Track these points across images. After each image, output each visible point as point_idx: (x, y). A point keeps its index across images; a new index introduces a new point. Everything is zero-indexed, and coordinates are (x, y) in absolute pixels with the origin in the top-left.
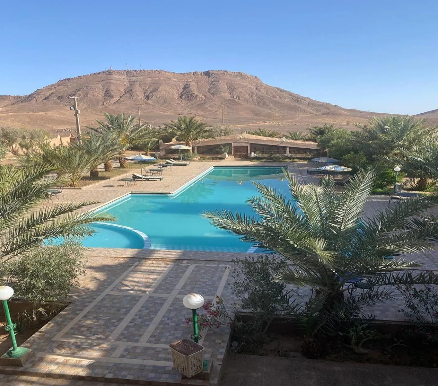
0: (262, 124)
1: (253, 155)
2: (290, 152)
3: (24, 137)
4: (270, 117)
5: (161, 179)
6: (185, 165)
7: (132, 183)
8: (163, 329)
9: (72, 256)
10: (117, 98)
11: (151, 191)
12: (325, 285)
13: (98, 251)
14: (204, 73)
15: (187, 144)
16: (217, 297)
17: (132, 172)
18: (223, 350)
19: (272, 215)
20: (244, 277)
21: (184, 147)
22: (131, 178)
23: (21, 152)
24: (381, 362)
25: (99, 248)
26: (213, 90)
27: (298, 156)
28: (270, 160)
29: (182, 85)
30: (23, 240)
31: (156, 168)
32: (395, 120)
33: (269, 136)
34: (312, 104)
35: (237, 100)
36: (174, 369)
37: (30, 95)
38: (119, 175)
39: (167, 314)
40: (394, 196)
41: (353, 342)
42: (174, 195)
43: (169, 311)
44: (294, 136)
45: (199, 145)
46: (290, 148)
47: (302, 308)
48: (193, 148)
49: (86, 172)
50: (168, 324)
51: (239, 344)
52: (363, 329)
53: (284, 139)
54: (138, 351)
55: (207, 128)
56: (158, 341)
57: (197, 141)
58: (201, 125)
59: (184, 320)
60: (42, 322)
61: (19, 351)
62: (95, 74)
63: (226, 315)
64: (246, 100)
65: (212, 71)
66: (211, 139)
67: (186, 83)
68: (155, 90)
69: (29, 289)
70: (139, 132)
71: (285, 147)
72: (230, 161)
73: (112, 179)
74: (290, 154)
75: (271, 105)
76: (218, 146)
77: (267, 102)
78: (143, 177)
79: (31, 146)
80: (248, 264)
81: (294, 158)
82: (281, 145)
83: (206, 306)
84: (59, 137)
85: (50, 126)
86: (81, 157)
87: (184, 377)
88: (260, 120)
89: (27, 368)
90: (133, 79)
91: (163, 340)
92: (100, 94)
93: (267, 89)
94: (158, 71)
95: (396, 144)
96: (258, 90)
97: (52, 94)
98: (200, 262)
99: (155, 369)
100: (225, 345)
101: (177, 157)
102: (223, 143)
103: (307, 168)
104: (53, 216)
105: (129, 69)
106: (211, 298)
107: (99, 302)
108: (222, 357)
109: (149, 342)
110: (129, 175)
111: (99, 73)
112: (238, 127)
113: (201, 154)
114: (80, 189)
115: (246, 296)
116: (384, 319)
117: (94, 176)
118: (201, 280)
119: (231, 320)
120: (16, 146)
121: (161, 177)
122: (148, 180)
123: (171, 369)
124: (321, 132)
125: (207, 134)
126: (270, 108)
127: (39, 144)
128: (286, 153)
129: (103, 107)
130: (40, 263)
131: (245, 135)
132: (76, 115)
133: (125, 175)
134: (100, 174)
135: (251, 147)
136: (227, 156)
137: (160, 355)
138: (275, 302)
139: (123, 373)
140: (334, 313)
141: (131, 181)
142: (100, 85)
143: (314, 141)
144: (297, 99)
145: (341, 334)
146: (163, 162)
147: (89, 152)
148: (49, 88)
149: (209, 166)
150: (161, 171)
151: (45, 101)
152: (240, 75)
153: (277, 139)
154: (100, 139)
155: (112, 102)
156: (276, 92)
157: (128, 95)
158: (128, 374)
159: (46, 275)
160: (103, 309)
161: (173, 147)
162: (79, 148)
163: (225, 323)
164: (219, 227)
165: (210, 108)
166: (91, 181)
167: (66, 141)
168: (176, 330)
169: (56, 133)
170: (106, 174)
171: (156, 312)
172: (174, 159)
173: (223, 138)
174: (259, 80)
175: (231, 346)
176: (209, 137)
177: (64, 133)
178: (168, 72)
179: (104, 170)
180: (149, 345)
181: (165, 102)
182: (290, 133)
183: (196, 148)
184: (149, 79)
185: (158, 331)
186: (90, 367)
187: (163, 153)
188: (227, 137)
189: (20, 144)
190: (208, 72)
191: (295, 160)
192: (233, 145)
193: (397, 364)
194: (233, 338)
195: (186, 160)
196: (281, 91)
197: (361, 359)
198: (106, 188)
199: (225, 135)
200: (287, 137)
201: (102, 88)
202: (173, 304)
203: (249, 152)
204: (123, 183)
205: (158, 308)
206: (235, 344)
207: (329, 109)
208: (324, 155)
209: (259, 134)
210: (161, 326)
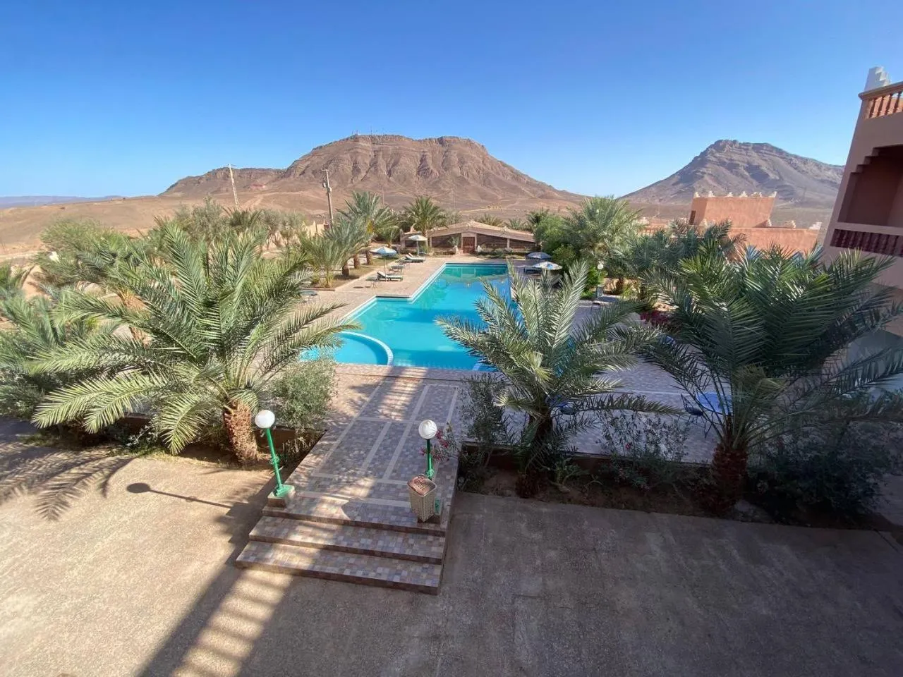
0: (488, 209)
1: (479, 249)
2: (511, 245)
3: (284, 224)
4: (494, 201)
5: (401, 279)
6: (422, 261)
7: (377, 283)
8: (403, 462)
9: (327, 374)
10: (363, 174)
11: (393, 294)
12: (537, 409)
13: (349, 368)
14: (438, 140)
15: (424, 235)
16: (448, 424)
17: (377, 269)
18: (452, 488)
19: (495, 323)
21: (421, 238)
22: (376, 277)
23: (283, 242)
24: (581, 503)
25: (352, 364)
26: (446, 165)
27: (517, 250)
28: (495, 255)
29: (419, 157)
30: (282, 353)
31: (396, 264)
32: (603, 203)
33: (494, 224)
34: (531, 184)
35: (466, 177)
36: (412, 510)
37: (288, 169)
38: (366, 272)
39: (406, 445)
40: (596, 302)
41: (558, 478)
42: (412, 299)
43: (408, 441)
44: (513, 225)
45: (434, 235)
46: (511, 240)
47: (517, 439)
48: (429, 239)
49: (338, 270)
50: (407, 456)
51: (465, 480)
52: (568, 464)
53: (506, 229)
54: (382, 489)
55: (441, 213)
56: (398, 477)
57: (432, 230)
58: (436, 208)
59: (420, 452)
60: (303, 454)
61: (283, 489)
62: (343, 140)
63: (455, 446)
64: (474, 178)
65: (446, 137)
66: (444, 228)
67: (422, 154)
68: (396, 163)
69: (291, 413)
70: (384, 217)
71: (506, 239)
72: (460, 257)
73: (360, 279)
74: (511, 249)
75: (495, 186)
76: (449, 237)
77: (493, 182)
78: (387, 276)
79: (291, 236)
80: (473, 383)
81: (513, 254)
82: (503, 236)
83: (438, 435)
84: (314, 223)
85: (307, 210)
86: (333, 249)
87: (420, 521)
88: (484, 204)
89: (290, 510)
90: (377, 147)
91: (403, 475)
92: (349, 169)
93: (493, 161)
94: (399, 137)
95: (601, 235)
96: (485, 165)
97: (307, 167)
98: (434, 381)
99: (397, 511)
100: (453, 481)
101: (415, 251)
102: (454, 233)
103: (524, 266)
104: (307, 323)
105: (373, 134)
106: (443, 424)
107: (350, 430)
108: (450, 496)
109: (392, 478)
110: (373, 274)
111: (347, 139)
112: (467, 213)
113: (435, 247)
114: (334, 290)
115: (471, 422)
116: (585, 451)
117: (346, 276)
118: (435, 403)
119: (458, 451)
120: (278, 235)
121: (401, 276)
122: (390, 279)
123: (408, 511)
124: (537, 220)
125: (440, 221)
126: (494, 189)
127: (297, 233)
128: (506, 247)
129: (352, 185)
130: (299, 382)
131: (473, 223)
132: (328, 194)
133: (371, 273)
134: (350, 272)
135: (478, 239)
136: (457, 249)
137: (401, 495)
138: (494, 430)
139: (370, 516)
140: (544, 444)
141: (376, 280)
142: (348, 156)
143: (530, 230)
144: (517, 176)
145: (549, 469)
146: (403, 258)
147: (340, 243)
148: (304, 159)
149: (442, 262)
150: (401, 268)
151: (302, 176)
152: (469, 143)
153: (499, 229)
154: (349, 225)
155: (360, 179)
156: (499, 167)
157: (373, 169)
158: (374, 517)
159: (304, 397)
160: (353, 438)
161: (411, 238)
162: (331, 237)
163: (454, 453)
164: (450, 337)
165: (442, 188)
166: (343, 281)
167: (321, 227)
168: (413, 463)
169: (311, 219)
170: (355, 272)
171: (397, 442)
172: (414, 254)
173: (454, 226)
174: (485, 150)
175: (458, 482)
176: (443, 224)
177: (319, 219)
178: (408, 139)
179: (353, 267)
180: (391, 482)
181: (404, 180)
182: (511, 221)
183: (431, 239)
184: (391, 148)
185: (399, 464)
186: (345, 508)
187: (403, 246)
188: (458, 225)
189: (281, 233)
190: (442, 138)
191: (515, 256)
192: (463, 235)
193: (593, 505)
194: (461, 473)
195: (421, 255)
196: (505, 165)
197: (564, 499)
198: (356, 289)
199: (456, 223)
200: (508, 226)
201: (350, 159)
202: (411, 432)
203: (476, 246)
204: (369, 283)
205: (399, 436)
206: (462, 480)
207: (544, 191)
208: (538, 249)
209: (484, 222)
210: (402, 459)
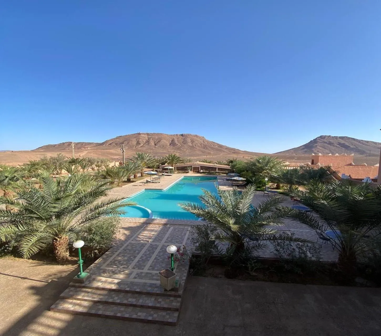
0: (206, 157)
1: (202, 171)
2: (218, 170)
3: (98, 162)
4: (209, 154)
5: (159, 182)
6: (171, 175)
7: (146, 184)
8: (156, 262)
10: (142, 145)
11: (154, 188)
13: (127, 219)
14: (181, 135)
15: (172, 166)
16: (183, 245)
17: (146, 178)
18: (186, 274)
20: (196, 235)
21: (171, 168)
22: (145, 181)
23: (96, 168)
24: (264, 280)
25: (128, 218)
26: (185, 142)
27: (222, 172)
28: (209, 173)
29: (171, 140)
31: (157, 177)
32: (264, 156)
33: (209, 163)
34: (227, 148)
35: (195, 146)
36: (160, 285)
37: (103, 143)
38: (140, 180)
39: (159, 254)
40: (265, 192)
41: (250, 269)
42: (165, 190)
43: (159, 252)
44: (219, 163)
45: (177, 166)
46: (218, 168)
47: (224, 252)
48: (175, 167)
49: (125, 179)
50: (159, 259)
51: (194, 270)
52: (254, 263)
53: (215, 164)
54: (143, 275)
55: (181, 159)
56: (153, 269)
57: (177, 165)
58: (179, 158)
59: (167, 257)
60: (96, 258)
61: (84, 274)
62: (133, 134)
63: (187, 255)
64: (198, 146)
65: (184, 134)
66: (183, 164)
68: (159, 142)
69: (92, 240)
70: (151, 161)
71: (216, 168)
72: (191, 174)
73: (136, 182)
74: (218, 171)
75: (210, 149)
76: (186, 167)
77: (208, 148)
78: (151, 181)
79: (101, 166)
81: (220, 173)
82: (215, 167)
83: (178, 250)
84: (114, 162)
85: (111, 156)
86: (123, 172)
87: (166, 290)
88: (204, 155)
89: (86, 284)
90: (150, 137)
91: (156, 268)
92: (135, 143)
93: (208, 142)
94: (161, 134)
95: (265, 168)
96: (204, 143)
97: (113, 142)
98: (176, 225)
99: (151, 285)
100: (186, 271)
101: (167, 171)
102: (188, 165)
103: (225, 178)
105: (148, 133)
106: (181, 245)
107: (126, 247)
108: (185, 278)
109: (149, 269)
110: (144, 180)
111: (135, 134)
112: (195, 158)
113: (178, 170)
114: (122, 187)
115: (197, 244)
116: (264, 257)
117: (129, 181)
118: (176, 235)
119: (190, 257)
120: (94, 166)
121: (159, 181)
122: (153, 182)
123: (159, 285)
124: (232, 162)
125: (181, 161)
126: (209, 150)
127: (104, 165)
128: (216, 170)
129: (135, 148)
131: (198, 162)
132: (123, 152)
133: (143, 180)
134: (131, 180)
135: (201, 168)
136: (190, 171)
137: (154, 277)
138: (211, 248)
139: (135, 287)
140: (240, 254)
141: (145, 183)
142: (135, 139)
143: (229, 165)
144: (221, 146)
145: (244, 265)
146: (161, 174)
147: (127, 170)
148: (112, 140)
149: (182, 176)
150: (159, 178)
151: (109, 145)
152: (196, 136)
153: (212, 164)
154: (133, 164)
155: (140, 146)
156: (212, 143)
157: (147, 143)
158: (137, 288)
159: (101, 233)
160: (127, 251)
161: (165, 167)
162: (123, 168)
163: (187, 259)
165: (183, 150)
166: (127, 183)
167: (117, 164)
168: (162, 263)
169: (113, 160)
170: (134, 180)
171: (153, 253)
172: (166, 172)
173: (188, 163)
174: (204, 138)
175: (190, 271)
176: (182, 163)
177: (116, 160)
178: (165, 134)
179: (133, 178)
180: (149, 271)
181: (163, 147)
182: (218, 162)
183: (176, 168)
184: (157, 137)
185: (154, 263)
186: (118, 284)
187: (161, 170)
188: (190, 163)
189: (96, 165)
191: (221, 174)
192: (193, 166)
193: (271, 281)
194: (191, 267)
195: (170, 173)
196: (214, 143)
197: (254, 279)
198: (134, 186)
199: (189, 162)
200: (216, 163)
201: (136, 140)
202: (162, 248)
203: (200, 170)
204: (141, 184)
205: (154, 250)
206: (192, 270)
207: (235, 151)
208: (233, 172)
209: (204, 162)
210: (155, 261)
